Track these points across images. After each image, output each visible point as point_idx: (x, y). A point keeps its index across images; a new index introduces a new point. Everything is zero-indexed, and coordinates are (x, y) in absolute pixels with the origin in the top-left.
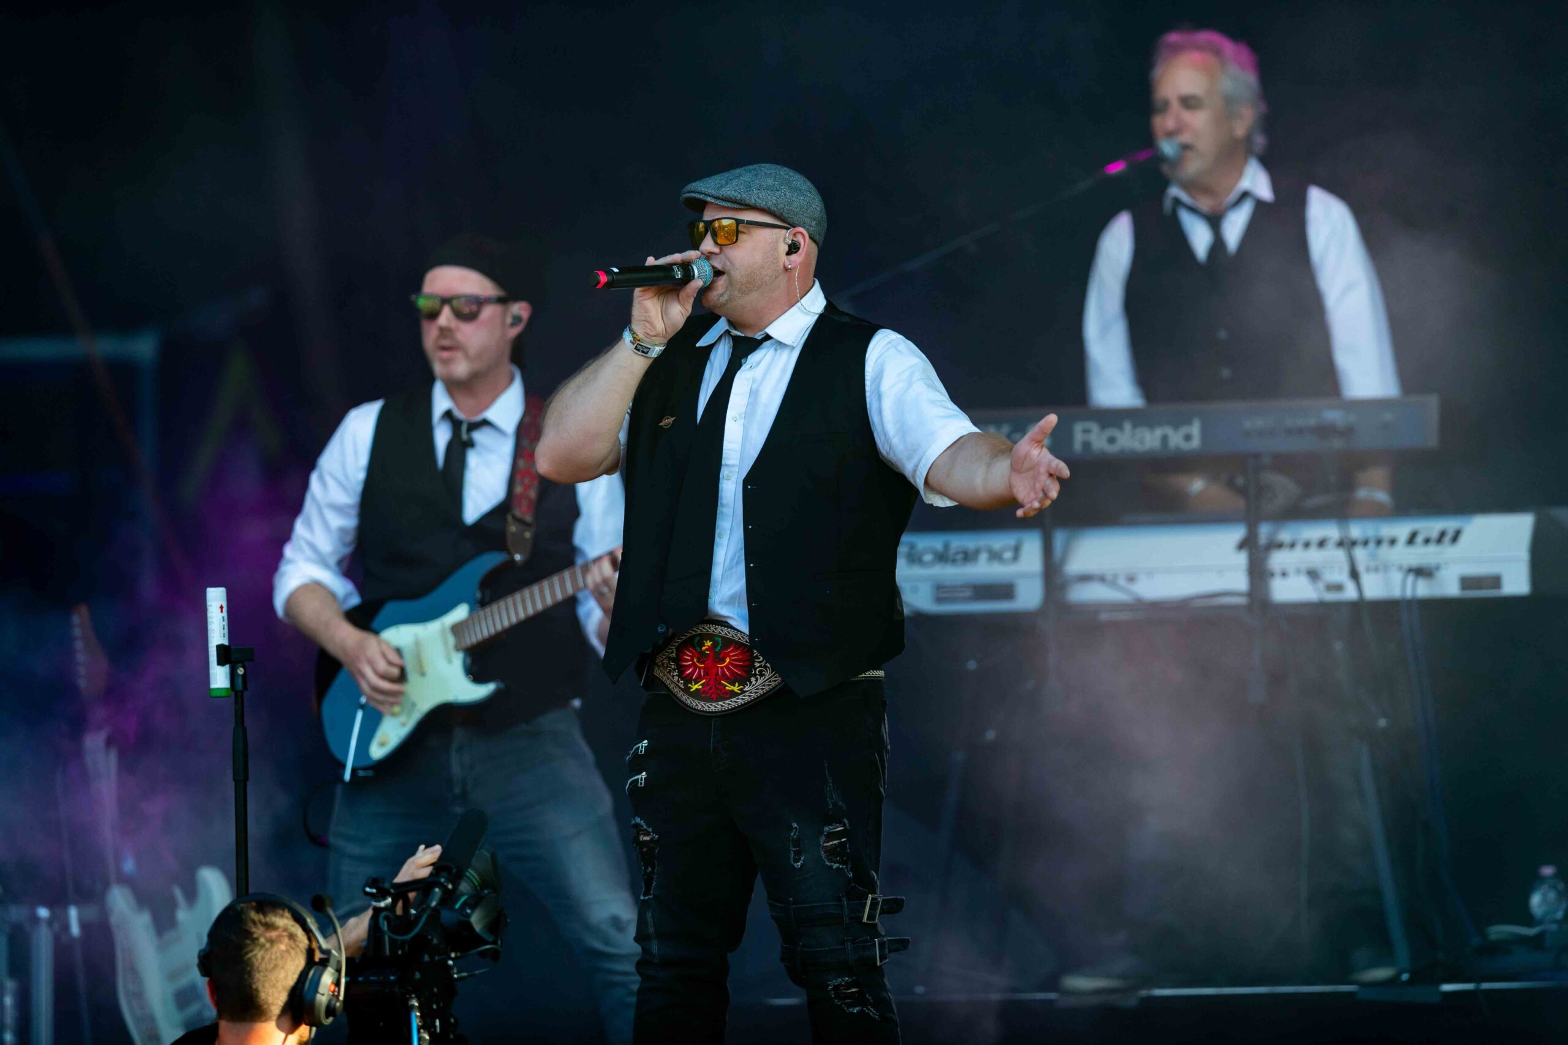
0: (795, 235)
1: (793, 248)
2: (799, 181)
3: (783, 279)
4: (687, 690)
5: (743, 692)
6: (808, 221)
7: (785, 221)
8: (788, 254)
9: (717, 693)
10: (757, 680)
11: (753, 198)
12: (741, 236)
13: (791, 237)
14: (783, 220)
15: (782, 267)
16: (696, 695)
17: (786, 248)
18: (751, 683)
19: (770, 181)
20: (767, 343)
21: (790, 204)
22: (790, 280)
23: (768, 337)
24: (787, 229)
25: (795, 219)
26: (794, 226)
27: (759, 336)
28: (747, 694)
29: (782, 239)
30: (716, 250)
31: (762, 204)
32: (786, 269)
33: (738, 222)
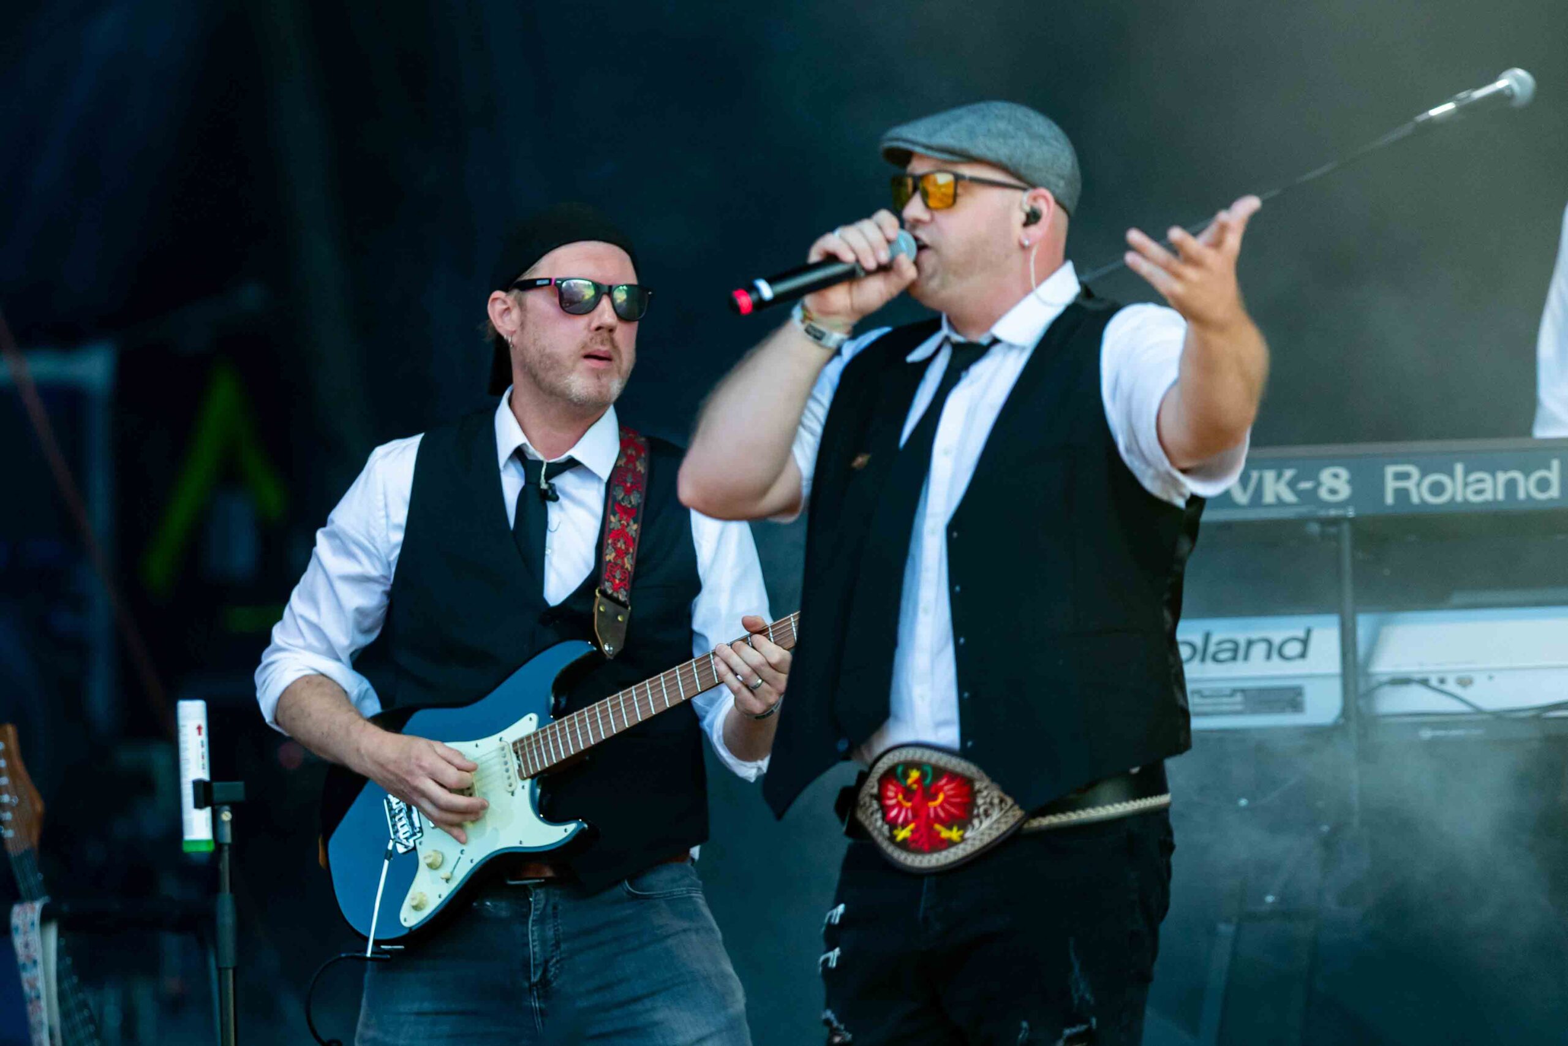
0: (1035, 199)
1: (1033, 218)
2: (1041, 124)
3: (1017, 257)
4: (892, 839)
5: (963, 839)
6: (1053, 179)
7: (1023, 180)
8: (1026, 224)
9: (929, 842)
10: (981, 822)
11: (979, 148)
12: (959, 200)
13: (1031, 202)
14: (1019, 177)
15: (1016, 243)
16: (904, 845)
17: (1022, 217)
18: (973, 827)
19: (1002, 125)
20: (996, 350)
21: (1029, 156)
22: (1027, 260)
23: (995, 341)
24: (1024, 189)
25: (1036, 177)
26: (1033, 186)
27: (984, 340)
28: (970, 842)
29: (1017, 205)
30: (925, 216)
31: (990, 155)
32: (1022, 247)
33: (958, 178)
